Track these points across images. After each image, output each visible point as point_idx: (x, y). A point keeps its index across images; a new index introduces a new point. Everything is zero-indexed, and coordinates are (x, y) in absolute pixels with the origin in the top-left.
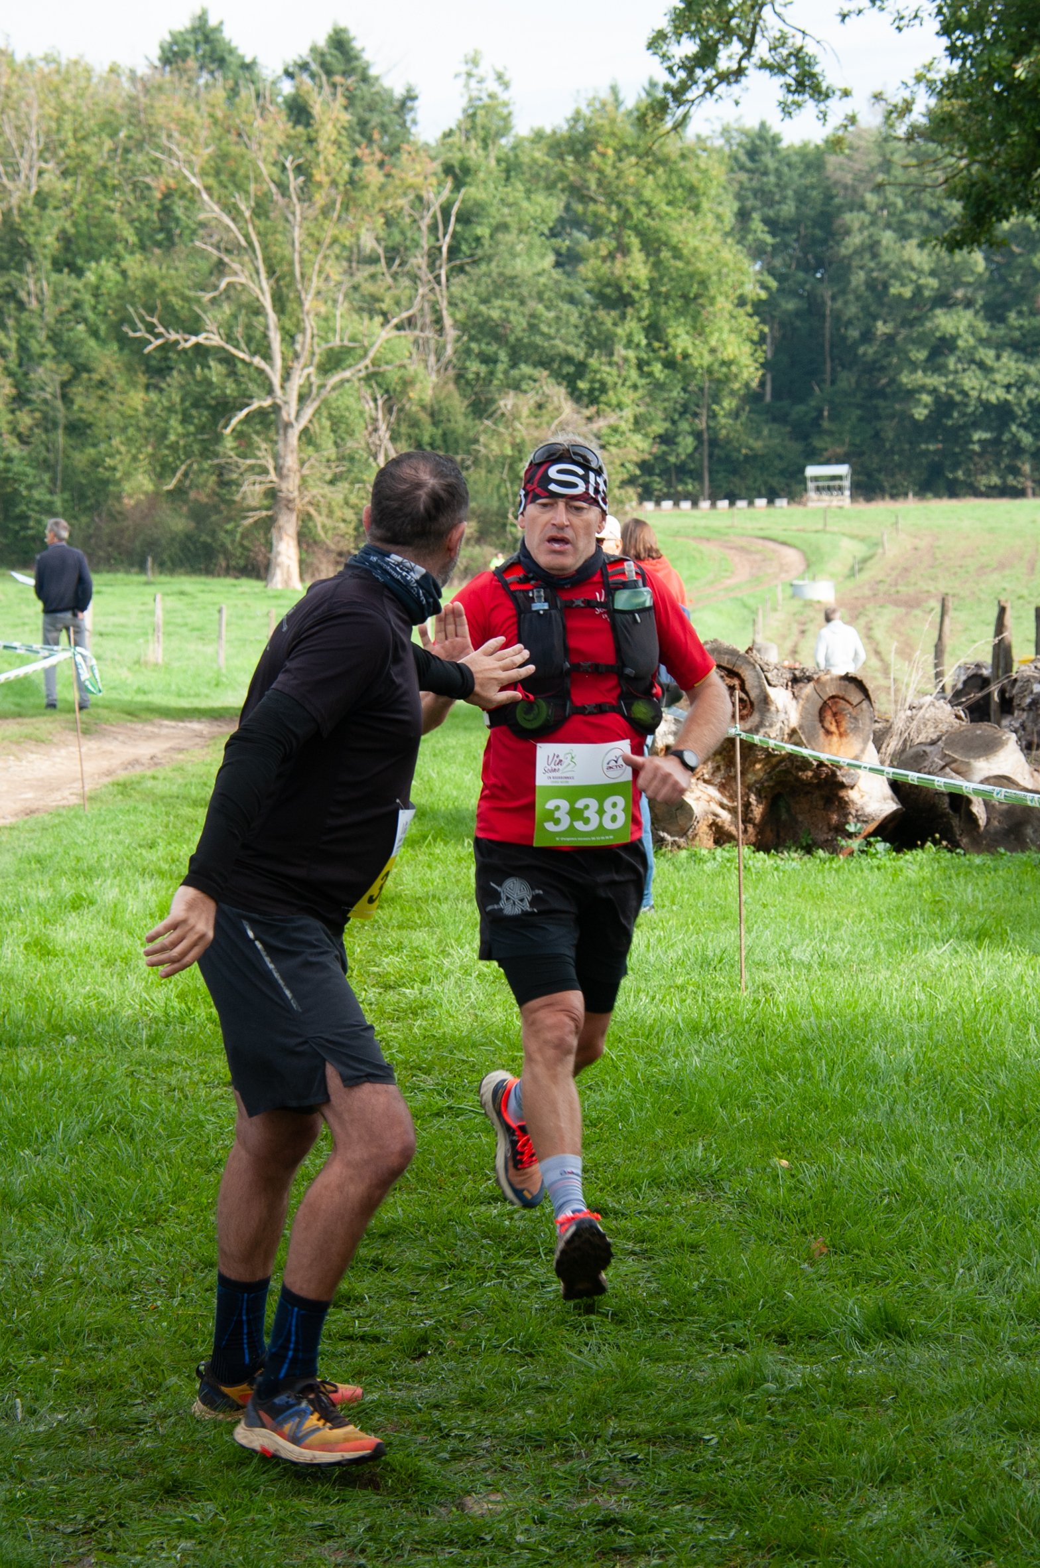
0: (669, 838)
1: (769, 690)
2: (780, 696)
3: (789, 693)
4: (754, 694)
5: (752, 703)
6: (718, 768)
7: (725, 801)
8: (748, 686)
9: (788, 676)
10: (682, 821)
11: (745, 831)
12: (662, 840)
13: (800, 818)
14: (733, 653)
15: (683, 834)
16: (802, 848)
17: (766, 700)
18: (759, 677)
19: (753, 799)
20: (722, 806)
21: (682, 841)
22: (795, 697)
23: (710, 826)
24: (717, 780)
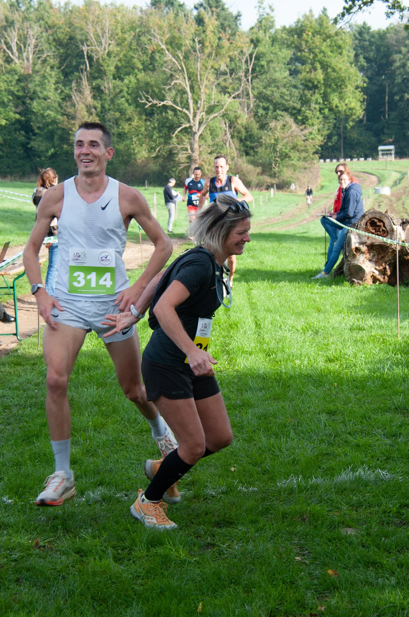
0: (356, 280)
1: (395, 227)
2: (398, 229)
3: (401, 228)
4: (388, 228)
5: (387, 232)
6: (374, 255)
7: (377, 267)
8: (386, 225)
9: (401, 222)
10: (361, 274)
11: (384, 278)
12: (354, 281)
13: (404, 273)
14: (381, 213)
15: (361, 279)
16: (405, 284)
17: (392, 230)
18: (390, 222)
19: (387, 267)
20: (376, 269)
21: (361, 282)
22: (404, 229)
23: (371, 276)
24: (374, 260)
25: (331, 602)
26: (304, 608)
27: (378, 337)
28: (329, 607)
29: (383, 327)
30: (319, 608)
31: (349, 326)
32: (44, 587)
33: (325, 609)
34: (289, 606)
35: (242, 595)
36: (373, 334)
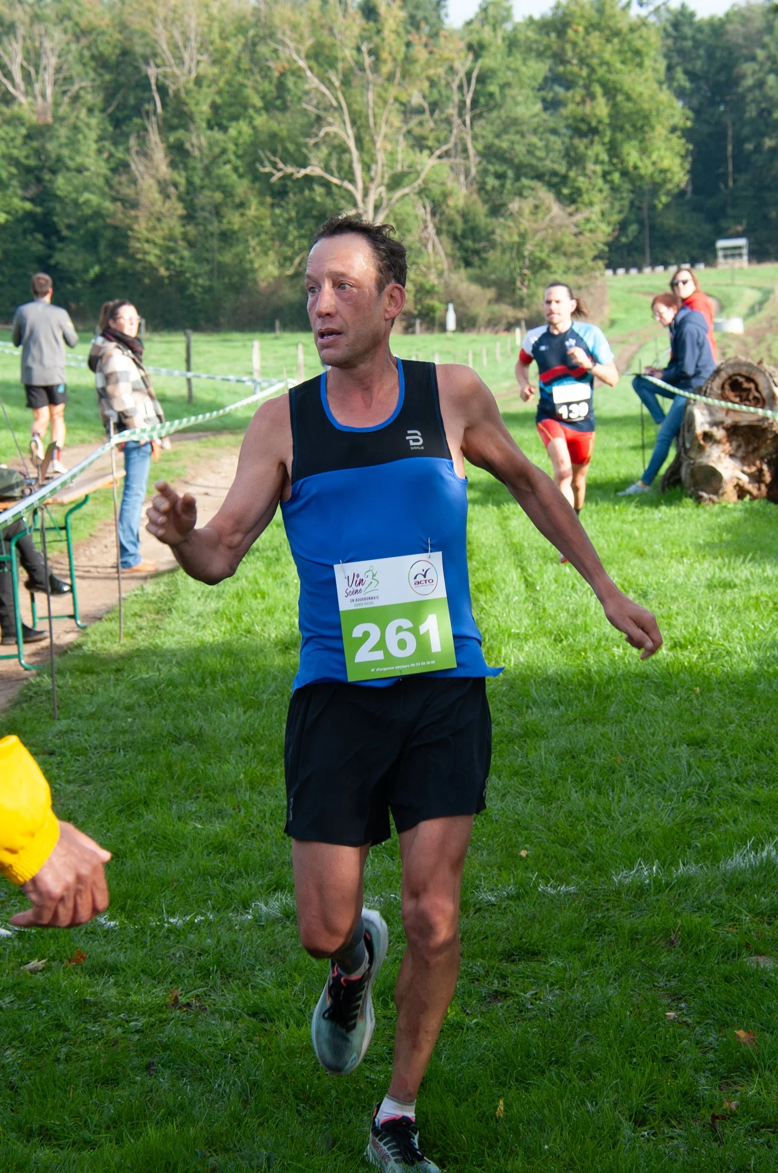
0: (705, 495)
1: (777, 391)
4: (765, 393)
5: (764, 401)
6: (739, 447)
7: (746, 469)
8: (761, 388)
10: (714, 484)
11: (759, 489)
12: (701, 497)
14: (750, 365)
15: (716, 492)
17: (773, 396)
18: (768, 381)
19: (765, 467)
20: (743, 472)
21: (714, 497)
23: (735, 487)
24: (740, 454)
25: (746, 1093)
26: (697, 1105)
27: (763, 599)
28: (744, 1102)
29: (771, 581)
30: (726, 1105)
31: (704, 583)
32: (201, 1079)
33: (737, 1106)
34: (668, 1102)
35: (578, 1084)
36: (754, 594)
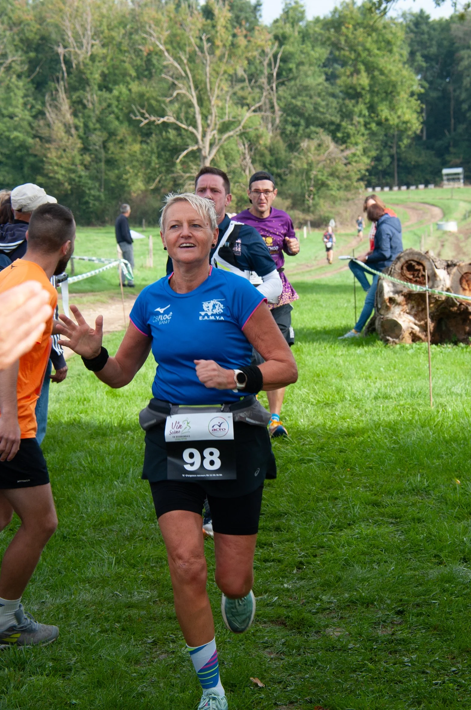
0: (390, 339)
1: (438, 271)
2: (441, 273)
3: (445, 272)
4: (429, 273)
5: (428, 277)
6: (413, 307)
7: (417, 322)
8: (426, 269)
9: (445, 264)
10: (397, 331)
11: (426, 335)
12: (388, 340)
13: (451, 329)
14: (419, 254)
15: (397, 337)
16: (453, 342)
17: (435, 275)
18: (432, 265)
19: (429, 321)
20: (415, 324)
21: (397, 341)
22: (449, 273)
23: (410, 334)
24: (413, 312)
27: (407, 406)
29: (415, 395)
31: (373, 395)
36: (402, 403)
